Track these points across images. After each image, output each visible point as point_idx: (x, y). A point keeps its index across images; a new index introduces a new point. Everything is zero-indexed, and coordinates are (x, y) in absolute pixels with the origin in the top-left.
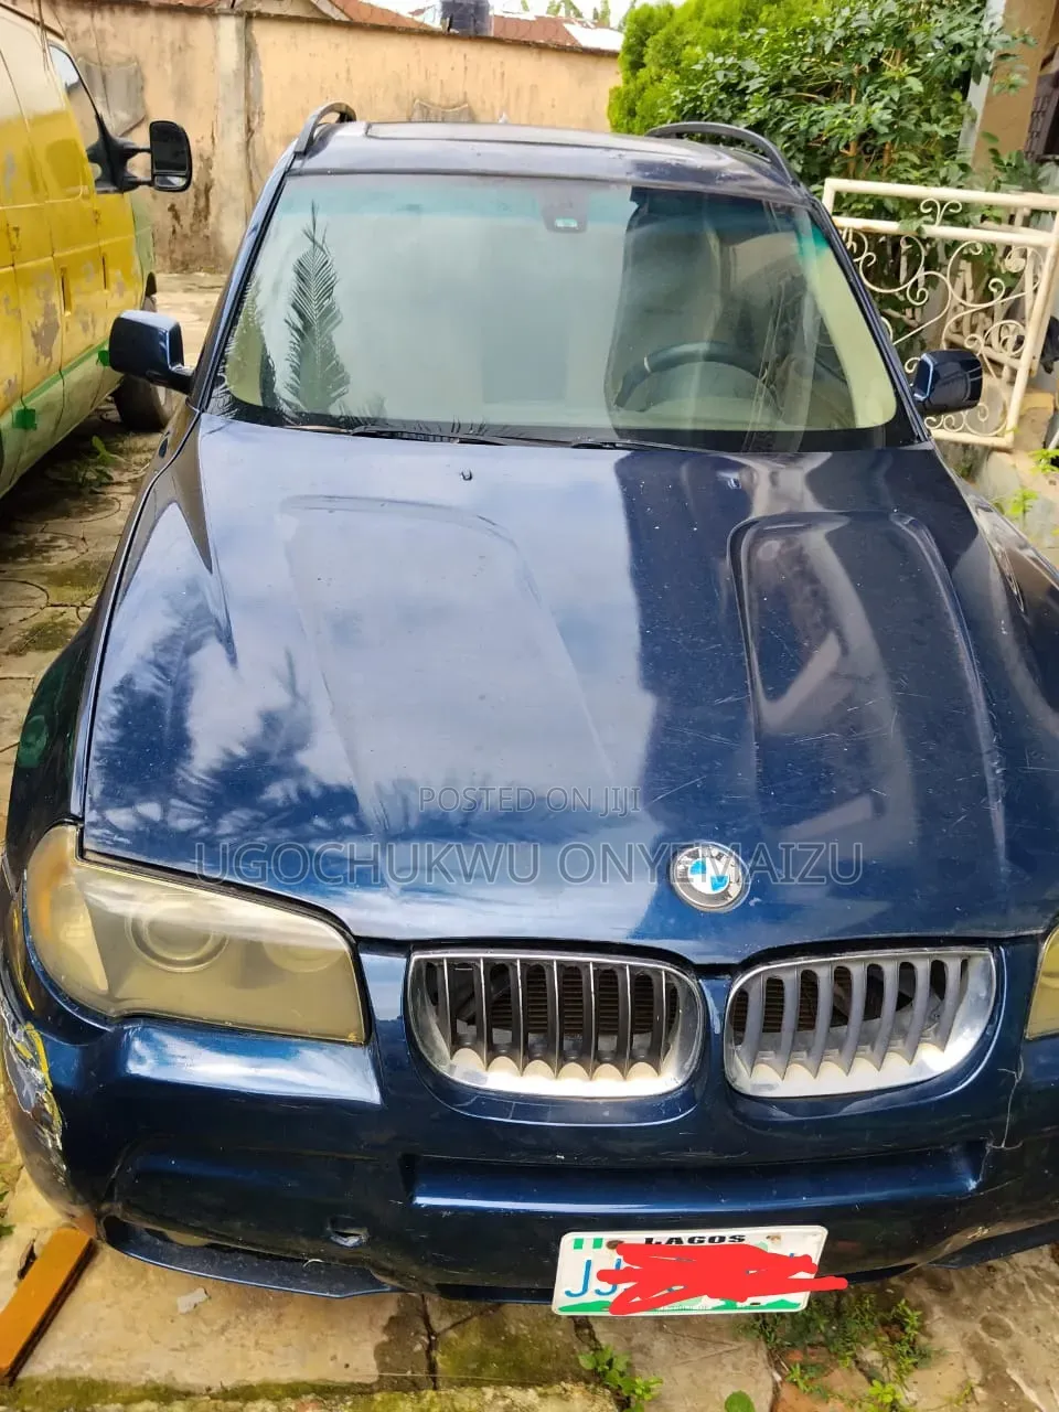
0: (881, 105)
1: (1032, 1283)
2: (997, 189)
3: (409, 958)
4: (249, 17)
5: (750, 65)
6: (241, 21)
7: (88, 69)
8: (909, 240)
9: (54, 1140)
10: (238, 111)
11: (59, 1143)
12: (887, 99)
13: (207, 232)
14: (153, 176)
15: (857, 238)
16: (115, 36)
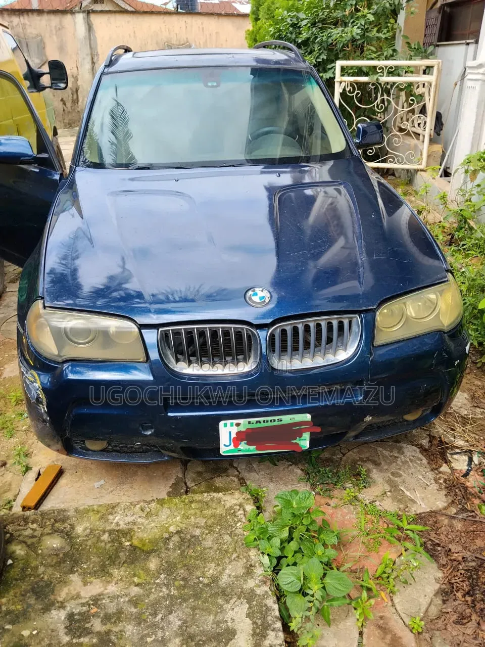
0: (356, 27)
1: (411, 461)
2: (410, 59)
3: (158, 330)
4: (89, 13)
5: (302, 15)
6: (85, 15)
7: (20, 41)
8: (373, 84)
9: (44, 408)
10: (87, 55)
11: (46, 409)
12: (359, 25)
13: (79, 109)
14: (52, 84)
15: (352, 85)
16: (30, 25)
